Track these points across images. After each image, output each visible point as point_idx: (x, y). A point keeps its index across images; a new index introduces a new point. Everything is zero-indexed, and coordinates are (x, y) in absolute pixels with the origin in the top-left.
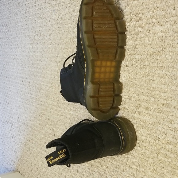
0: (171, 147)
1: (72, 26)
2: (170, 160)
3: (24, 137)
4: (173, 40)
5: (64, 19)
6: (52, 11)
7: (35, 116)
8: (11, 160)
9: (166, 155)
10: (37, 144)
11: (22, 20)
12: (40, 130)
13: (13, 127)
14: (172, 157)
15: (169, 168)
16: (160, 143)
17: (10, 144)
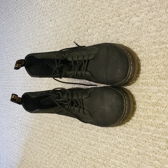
0: (151, 120)
1: (65, 31)
2: (151, 133)
3: (25, 138)
4: (147, 27)
5: (59, 26)
6: (49, 21)
7: (35, 116)
8: (13, 162)
9: (147, 129)
10: (36, 142)
11: (24, 33)
12: (39, 129)
13: (15, 130)
14: (153, 129)
15: (151, 141)
16: (142, 119)
17: (13, 147)
